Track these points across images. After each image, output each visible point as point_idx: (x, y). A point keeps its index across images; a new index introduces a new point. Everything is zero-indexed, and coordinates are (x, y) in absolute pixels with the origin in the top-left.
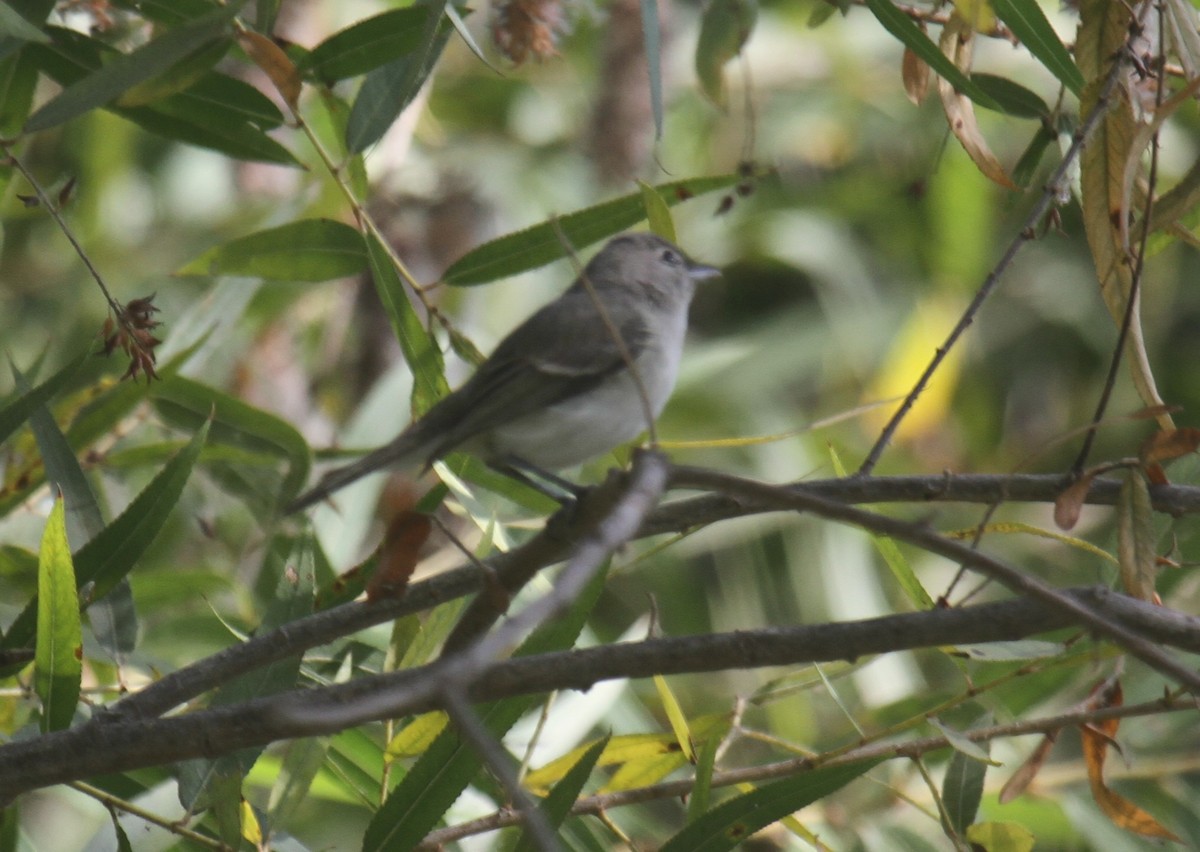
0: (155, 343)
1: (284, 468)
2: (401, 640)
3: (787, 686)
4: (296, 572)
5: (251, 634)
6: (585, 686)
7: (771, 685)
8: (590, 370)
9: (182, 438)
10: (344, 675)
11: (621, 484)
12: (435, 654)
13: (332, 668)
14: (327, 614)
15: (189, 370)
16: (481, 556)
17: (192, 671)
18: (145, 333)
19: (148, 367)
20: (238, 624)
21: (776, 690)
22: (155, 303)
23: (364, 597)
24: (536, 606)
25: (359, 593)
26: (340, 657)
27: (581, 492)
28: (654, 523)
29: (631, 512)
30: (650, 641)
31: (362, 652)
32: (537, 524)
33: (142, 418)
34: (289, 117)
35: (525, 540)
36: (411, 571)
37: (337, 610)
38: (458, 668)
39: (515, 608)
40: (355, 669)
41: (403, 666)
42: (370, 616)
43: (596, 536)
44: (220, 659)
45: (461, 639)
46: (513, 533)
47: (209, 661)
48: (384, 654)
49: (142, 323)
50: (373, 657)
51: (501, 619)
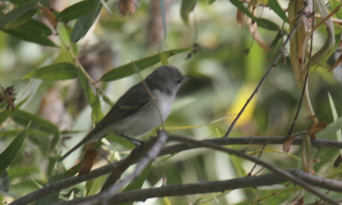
0: (14, 100)
1: (51, 137)
2: (88, 187)
3: (203, 200)
4: (58, 167)
5: (44, 186)
6: (144, 200)
7: (199, 200)
8: (134, 107)
9: (21, 128)
10: (71, 198)
11: (154, 140)
12: (99, 191)
13: (68, 195)
14: (67, 179)
15: (22, 108)
16: (112, 162)
17: (27, 197)
18: (11, 96)
19: (12, 106)
20: (40, 182)
21: (201, 201)
22: (14, 88)
23: (77, 174)
24: (129, 176)
25: (76, 173)
26: (71, 192)
27: (142, 143)
28: (163, 152)
29: (157, 148)
30: (162, 187)
31: (77, 191)
32: (128, 152)
33: (9, 122)
34: (54, 32)
35: (125, 157)
36: (91, 166)
37: (70, 178)
38: (105, 195)
39: (123, 177)
40: (75, 196)
41: (89, 195)
42: (79, 180)
43: (146, 156)
44: (35, 193)
45: (106, 187)
46: (122, 155)
47: (31, 194)
48: (83, 192)
49: (11, 94)
50: (80, 192)
51: (118, 181)
